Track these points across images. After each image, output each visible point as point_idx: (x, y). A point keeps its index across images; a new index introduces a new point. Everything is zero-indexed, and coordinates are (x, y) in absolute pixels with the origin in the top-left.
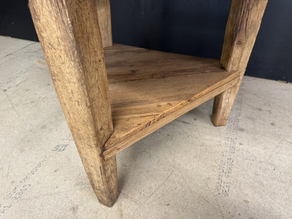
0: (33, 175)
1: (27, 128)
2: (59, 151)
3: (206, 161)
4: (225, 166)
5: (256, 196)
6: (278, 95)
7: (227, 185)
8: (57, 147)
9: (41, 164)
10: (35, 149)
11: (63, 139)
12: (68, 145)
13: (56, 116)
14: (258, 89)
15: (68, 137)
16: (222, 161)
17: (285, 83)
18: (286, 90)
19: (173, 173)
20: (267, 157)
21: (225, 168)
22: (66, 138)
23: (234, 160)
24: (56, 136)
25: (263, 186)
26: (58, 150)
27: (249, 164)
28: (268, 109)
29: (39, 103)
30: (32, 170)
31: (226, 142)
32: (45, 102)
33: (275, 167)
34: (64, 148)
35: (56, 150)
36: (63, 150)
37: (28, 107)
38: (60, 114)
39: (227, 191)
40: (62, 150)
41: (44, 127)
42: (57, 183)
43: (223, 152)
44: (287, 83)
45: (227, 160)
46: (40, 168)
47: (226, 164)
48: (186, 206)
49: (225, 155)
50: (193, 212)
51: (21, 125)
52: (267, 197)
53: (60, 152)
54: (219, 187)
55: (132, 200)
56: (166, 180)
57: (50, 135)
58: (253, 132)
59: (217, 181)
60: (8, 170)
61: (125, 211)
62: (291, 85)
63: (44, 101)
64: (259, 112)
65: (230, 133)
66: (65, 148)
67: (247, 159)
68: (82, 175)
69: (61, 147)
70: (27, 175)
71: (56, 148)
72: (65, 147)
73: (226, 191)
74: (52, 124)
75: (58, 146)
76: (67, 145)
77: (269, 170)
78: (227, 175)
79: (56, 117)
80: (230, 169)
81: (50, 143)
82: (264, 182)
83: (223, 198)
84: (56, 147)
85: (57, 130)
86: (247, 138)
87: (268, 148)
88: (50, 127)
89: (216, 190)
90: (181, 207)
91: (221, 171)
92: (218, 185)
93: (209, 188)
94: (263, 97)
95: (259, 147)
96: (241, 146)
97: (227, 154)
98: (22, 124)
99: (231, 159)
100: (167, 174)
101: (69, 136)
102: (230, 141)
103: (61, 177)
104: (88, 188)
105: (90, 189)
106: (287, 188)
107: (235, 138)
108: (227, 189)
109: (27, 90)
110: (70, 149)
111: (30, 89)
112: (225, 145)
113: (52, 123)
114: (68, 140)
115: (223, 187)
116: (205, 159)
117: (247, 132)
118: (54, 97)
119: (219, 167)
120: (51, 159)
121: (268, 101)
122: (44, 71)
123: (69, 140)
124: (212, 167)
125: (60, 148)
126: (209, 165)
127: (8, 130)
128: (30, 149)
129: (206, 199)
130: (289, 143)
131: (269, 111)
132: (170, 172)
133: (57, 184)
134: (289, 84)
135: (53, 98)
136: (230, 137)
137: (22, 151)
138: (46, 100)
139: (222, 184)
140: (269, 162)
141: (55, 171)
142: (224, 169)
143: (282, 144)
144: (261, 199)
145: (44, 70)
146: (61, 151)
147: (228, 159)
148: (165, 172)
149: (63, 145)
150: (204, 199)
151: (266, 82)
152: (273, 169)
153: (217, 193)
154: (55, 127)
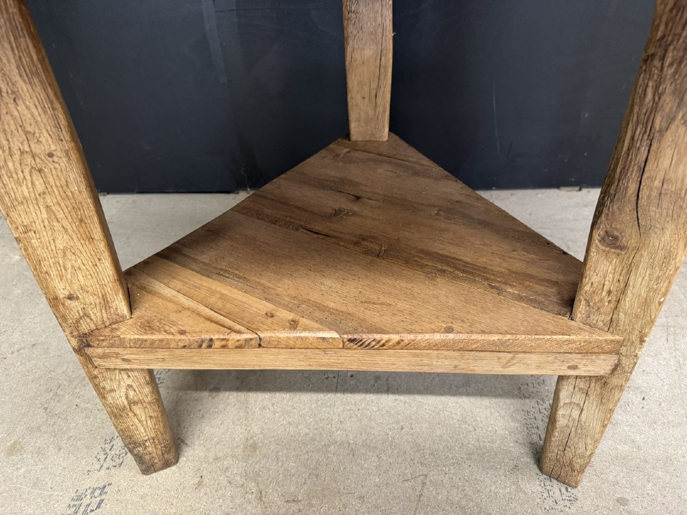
3: (492, 422)
6: (575, 220)
8: (77, 503)
11: (89, 471)
12: (110, 484)
13: (46, 406)
14: (530, 214)
15: (102, 462)
16: (528, 412)
17: (577, 191)
19: (428, 483)
22: (97, 467)
24: (64, 468)
25: (639, 448)
26: (82, 509)
33: (643, 392)
34: (98, 499)
35: (76, 512)
36: (98, 507)
38: (56, 394)
40: (93, 506)
41: (14, 449)
43: (520, 389)
44: (580, 190)
45: (536, 406)
47: (539, 416)
49: (526, 395)
52: (660, 474)
54: (548, 482)
56: (416, 509)
57: (42, 469)
62: (589, 192)
66: (103, 497)
69: (89, 497)
71: (74, 505)
72: (101, 494)
73: (566, 489)
74: (38, 434)
75: (80, 498)
76: (104, 487)
77: (634, 403)
79: (46, 409)
81: (51, 496)
82: (638, 438)
83: (567, 510)
84: (72, 503)
85: (60, 449)
88: (36, 442)
89: (545, 495)
91: (535, 437)
92: (542, 477)
93: (526, 494)
97: (531, 389)
99: (543, 401)
100: (414, 489)
101: (103, 457)
110: (121, 498)
113: (39, 428)
114: (103, 472)
118: (24, 348)
119: (526, 430)
121: (562, 239)
123: (108, 468)
124: (510, 433)
125: (86, 501)
132: (420, 479)
134: (585, 191)
135: (18, 351)
142: (539, 431)
144: (650, 484)
146: (92, 511)
148: (406, 485)
149: (94, 490)
151: (540, 196)
152: (640, 399)
153: (550, 502)
154: (52, 440)
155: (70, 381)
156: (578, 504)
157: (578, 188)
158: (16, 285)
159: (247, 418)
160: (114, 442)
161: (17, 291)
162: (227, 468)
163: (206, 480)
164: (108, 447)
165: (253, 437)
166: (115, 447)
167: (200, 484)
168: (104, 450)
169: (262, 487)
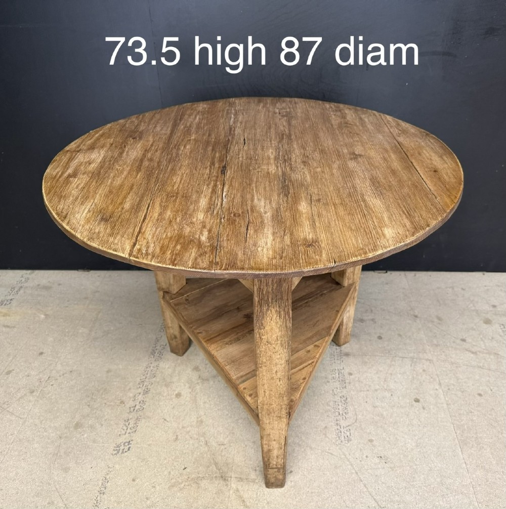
0: (105, 496)
1: (52, 435)
2: (123, 452)
3: (318, 407)
4: (340, 407)
5: (378, 431)
6: (379, 293)
7: (347, 428)
8: (118, 449)
9: (108, 477)
10: (85, 461)
11: (120, 435)
12: (132, 440)
13: (88, 404)
15: (125, 430)
16: (335, 402)
17: (384, 273)
18: (387, 284)
20: (382, 383)
21: (340, 409)
22: (124, 432)
23: (348, 397)
24: (107, 434)
25: (384, 418)
26: (121, 451)
27: (365, 397)
28: (370, 317)
29: (44, 389)
30: (99, 490)
31: (333, 375)
32: (55, 385)
33: (392, 392)
34: (128, 447)
35: (118, 452)
36: (129, 450)
37: (30, 401)
38: (92, 398)
39: (349, 435)
40: (126, 450)
41: (78, 426)
42: (145, 494)
43: (333, 390)
44: (386, 272)
45: (340, 399)
46: (109, 484)
47: (340, 404)
48: (311, 467)
49: (336, 393)
50: (319, 470)
51: (39, 433)
52: (391, 429)
53: (126, 454)
54: (340, 434)
55: (249, 481)
57: (95, 435)
58: (360, 354)
59: (336, 427)
60: (63, 501)
61: (246, 496)
62: (391, 274)
63: (51, 383)
64: (362, 324)
65: (335, 362)
66: (130, 446)
67: (361, 391)
68: (172, 473)
69: (123, 446)
70: (95, 498)
71: (116, 450)
72: (128, 445)
73: (347, 436)
74: (89, 418)
75: (119, 446)
76: (129, 442)
77: (386, 397)
78: (344, 418)
79: (89, 406)
80: (346, 409)
81: (103, 446)
82: (384, 413)
83: (346, 445)
84: (115, 449)
85: (102, 425)
86: (356, 364)
87: (381, 371)
88: (88, 422)
89: (338, 439)
90: (306, 470)
91: (337, 414)
92: (337, 431)
94: (363, 301)
95: (370, 373)
96: (351, 377)
97: (338, 390)
98: (39, 431)
99: (344, 396)
101: (125, 428)
102: (337, 374)
103: (146, 484)
104: (188, 485)
105: (192, 486)
106: (407, 413)
107: (342, 368)
108: (348, 434)
109: (9, 373)
110: (139, 446)
111: (13, 370)
112: (334, 380)
113: (88, 415)
114: (127, 435)
115: (344, 432)
116: (315, 405)
117: (354, 356)
118: (66, 373)
119: (333, 410)
120: (117, 466)
121: (369, 306)
122: (15, 330)
123: (129, 433)
124: (325, 412)
125: (122, 448)
126: (322, 411)
127: (21, 447)
128: (76, 462)
129: (330, 451)
130: (401, 359)
131: (373, 320)
133: (146, 496)
134: (389, 273)
135: (63, 375)
136: (336, 368)
137: (66, 470)
138: (54, 381)
139: (342, 430)
140: (385, 388)
141: (134, 480)
142: (339, 411)
143: (395, 361)
144: (385, 433)
145: (14, 327)
146: (126, 452)
147: (341, 397)
149: (124, 444)
150: (328, 452)
152: (390, 395)
153: (339, 442)
154: (96, 421)
155: (98, 391)
156: (351, 442)
157: (385, 271)
158: (48, 334)
159: (197, 408)
160: (130, 421)
161: (50, 339)
162: (189, 431)
163: (179, 437)
164: (127, 424)
165: (200, 417)
166: (130, 424)
167: (177, 439)
168: (125, 425)
169: (207, 439)
